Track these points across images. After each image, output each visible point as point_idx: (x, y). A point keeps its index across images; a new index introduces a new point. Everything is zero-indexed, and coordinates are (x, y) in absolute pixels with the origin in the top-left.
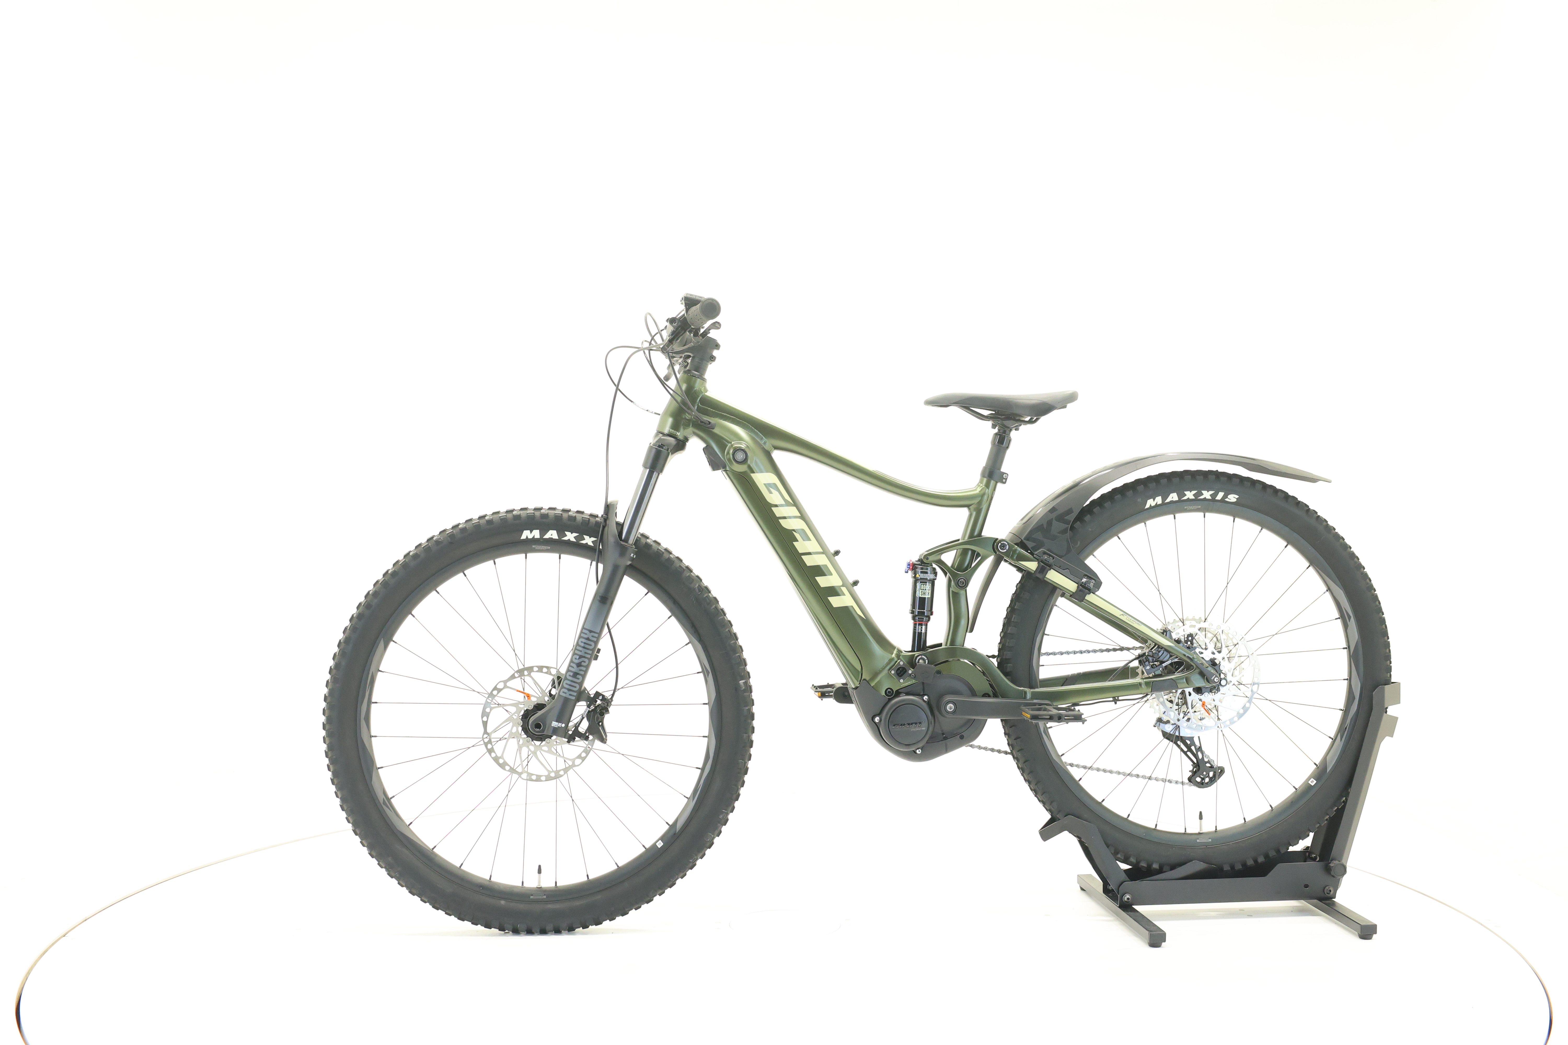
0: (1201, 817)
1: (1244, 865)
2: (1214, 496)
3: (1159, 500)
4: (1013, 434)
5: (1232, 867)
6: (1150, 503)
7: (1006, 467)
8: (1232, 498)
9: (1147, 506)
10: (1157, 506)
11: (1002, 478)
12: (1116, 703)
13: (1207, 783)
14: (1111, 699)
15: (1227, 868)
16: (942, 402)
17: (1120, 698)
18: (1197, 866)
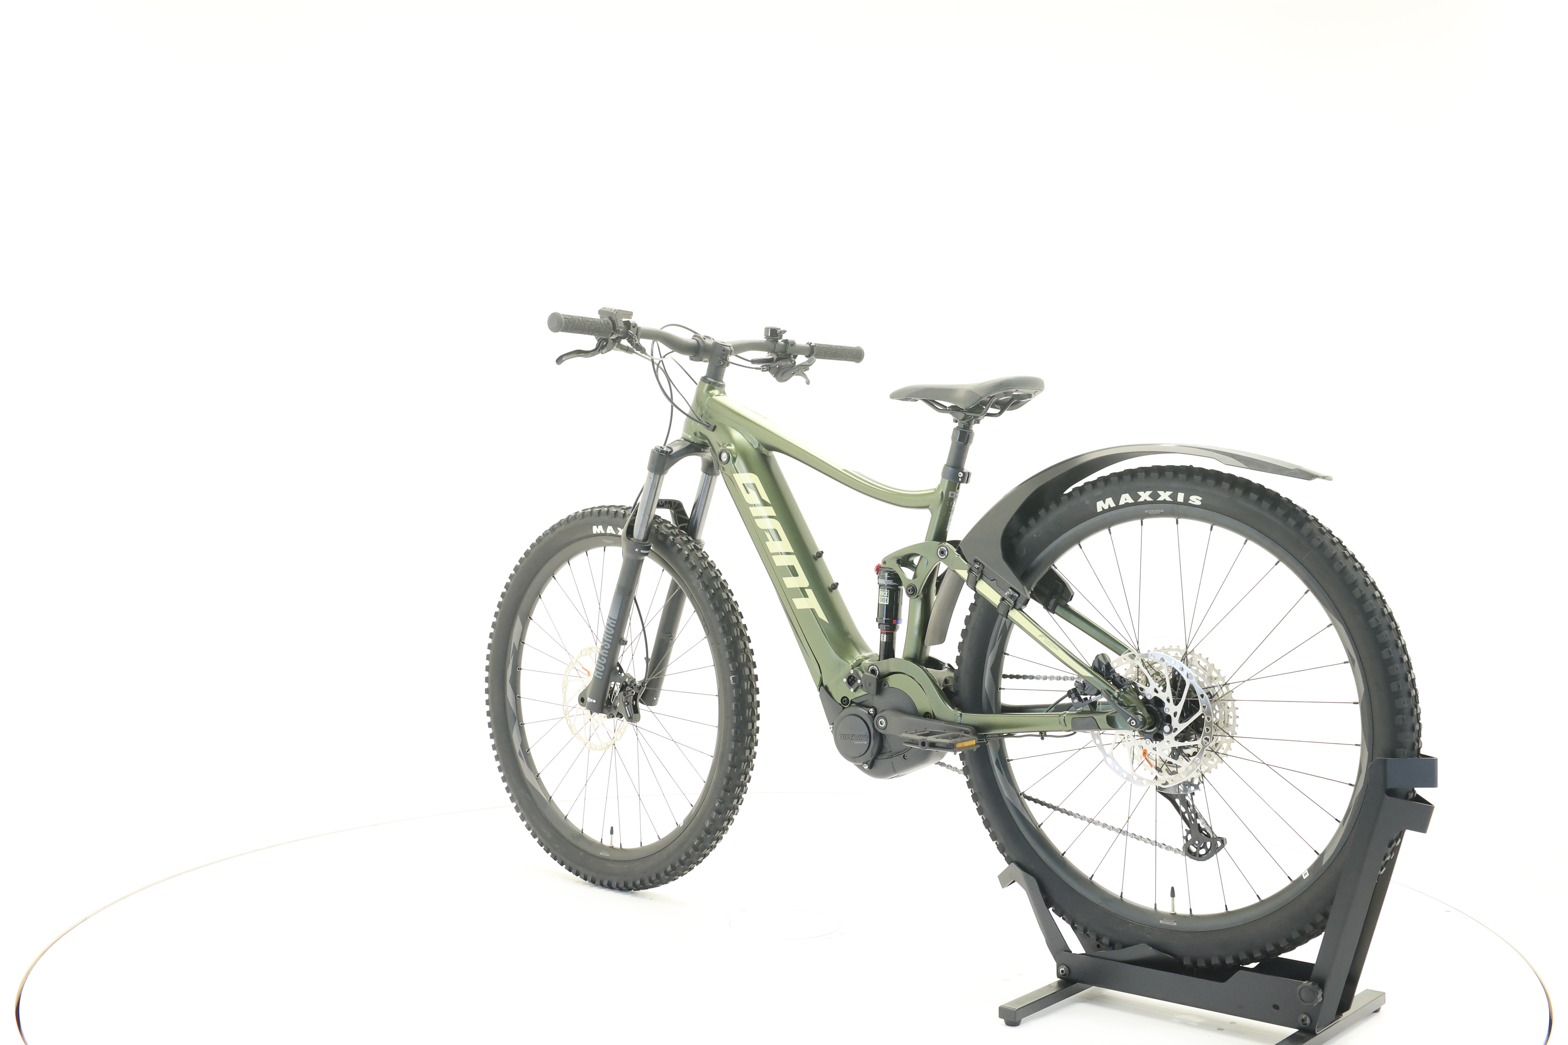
0: (1173, 894)
1: (1208, 963)
2: (1174, 497)
3: (1110, 502)
4: (975, 428)
5: (1195, 962)
6: (1100, 506)
7: (968, 466)
8: (1195, 500)
9: (1099, 509)
10: (1110, 509)
11: (966, 478)
12: (1042, 738)
13: (1200, 856)
14: (1038, 733)
15: (1187, 962)
16: (908, 395)
17: (1048, 733)
18: (1146, 951)
